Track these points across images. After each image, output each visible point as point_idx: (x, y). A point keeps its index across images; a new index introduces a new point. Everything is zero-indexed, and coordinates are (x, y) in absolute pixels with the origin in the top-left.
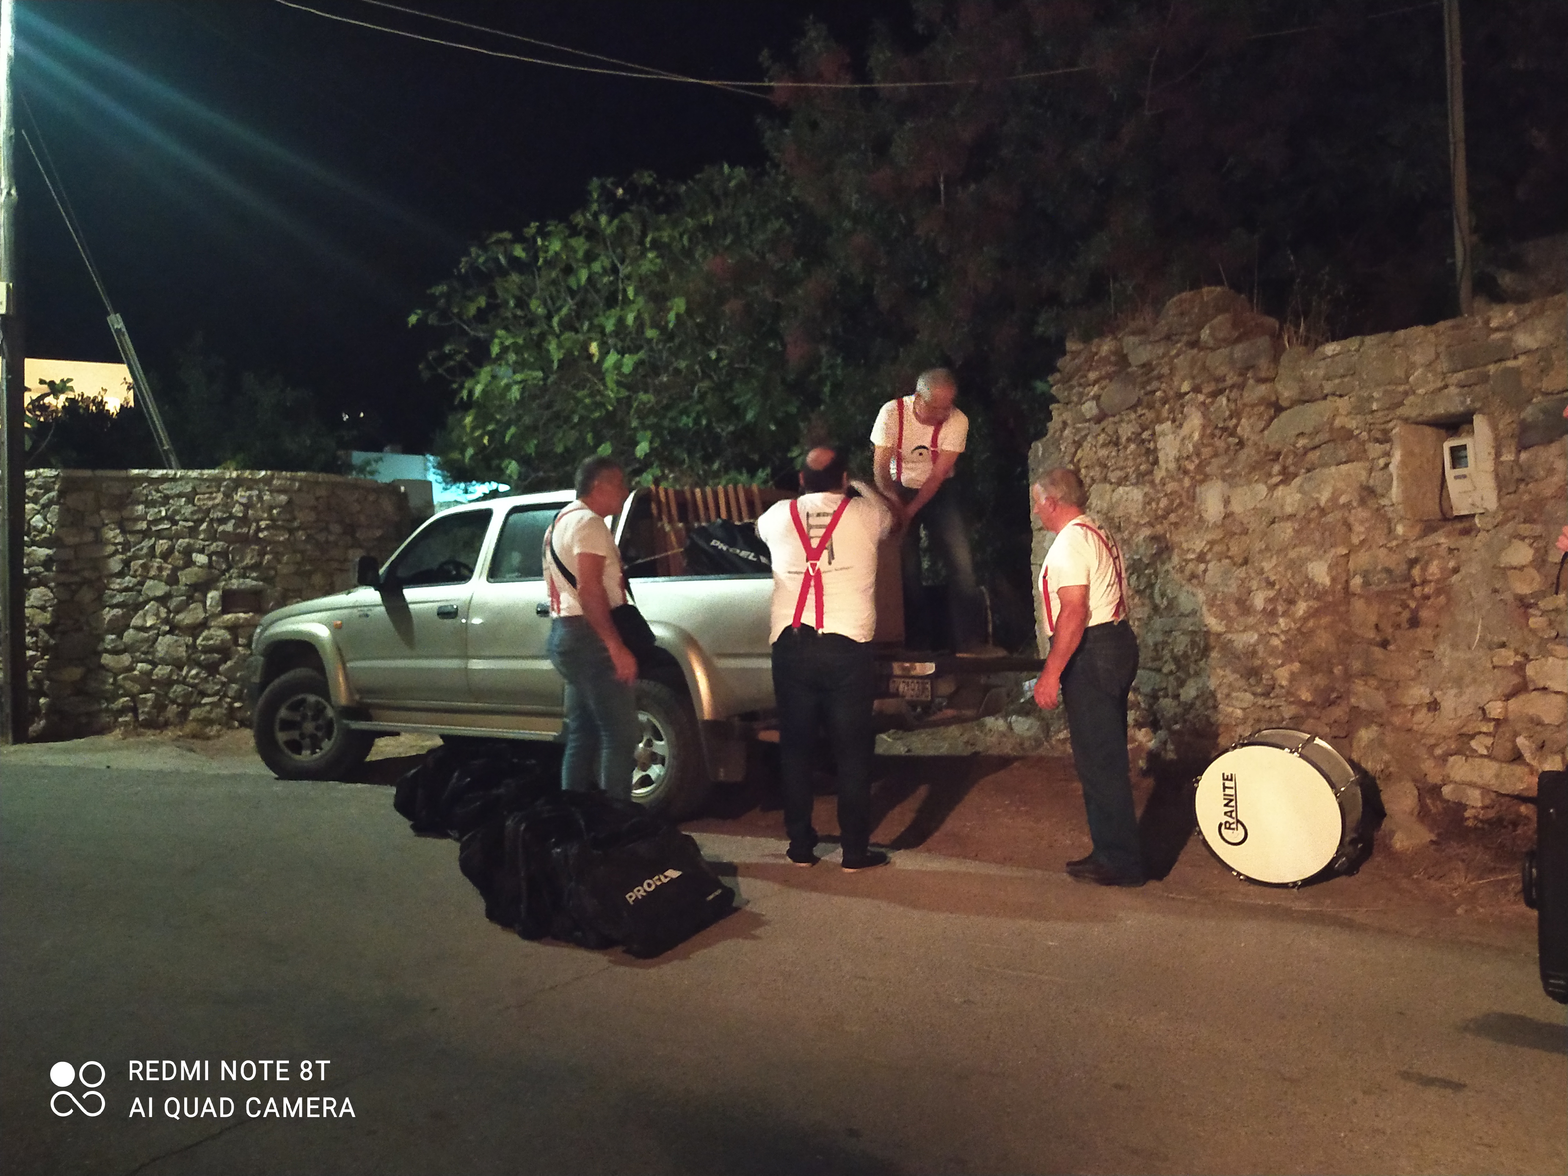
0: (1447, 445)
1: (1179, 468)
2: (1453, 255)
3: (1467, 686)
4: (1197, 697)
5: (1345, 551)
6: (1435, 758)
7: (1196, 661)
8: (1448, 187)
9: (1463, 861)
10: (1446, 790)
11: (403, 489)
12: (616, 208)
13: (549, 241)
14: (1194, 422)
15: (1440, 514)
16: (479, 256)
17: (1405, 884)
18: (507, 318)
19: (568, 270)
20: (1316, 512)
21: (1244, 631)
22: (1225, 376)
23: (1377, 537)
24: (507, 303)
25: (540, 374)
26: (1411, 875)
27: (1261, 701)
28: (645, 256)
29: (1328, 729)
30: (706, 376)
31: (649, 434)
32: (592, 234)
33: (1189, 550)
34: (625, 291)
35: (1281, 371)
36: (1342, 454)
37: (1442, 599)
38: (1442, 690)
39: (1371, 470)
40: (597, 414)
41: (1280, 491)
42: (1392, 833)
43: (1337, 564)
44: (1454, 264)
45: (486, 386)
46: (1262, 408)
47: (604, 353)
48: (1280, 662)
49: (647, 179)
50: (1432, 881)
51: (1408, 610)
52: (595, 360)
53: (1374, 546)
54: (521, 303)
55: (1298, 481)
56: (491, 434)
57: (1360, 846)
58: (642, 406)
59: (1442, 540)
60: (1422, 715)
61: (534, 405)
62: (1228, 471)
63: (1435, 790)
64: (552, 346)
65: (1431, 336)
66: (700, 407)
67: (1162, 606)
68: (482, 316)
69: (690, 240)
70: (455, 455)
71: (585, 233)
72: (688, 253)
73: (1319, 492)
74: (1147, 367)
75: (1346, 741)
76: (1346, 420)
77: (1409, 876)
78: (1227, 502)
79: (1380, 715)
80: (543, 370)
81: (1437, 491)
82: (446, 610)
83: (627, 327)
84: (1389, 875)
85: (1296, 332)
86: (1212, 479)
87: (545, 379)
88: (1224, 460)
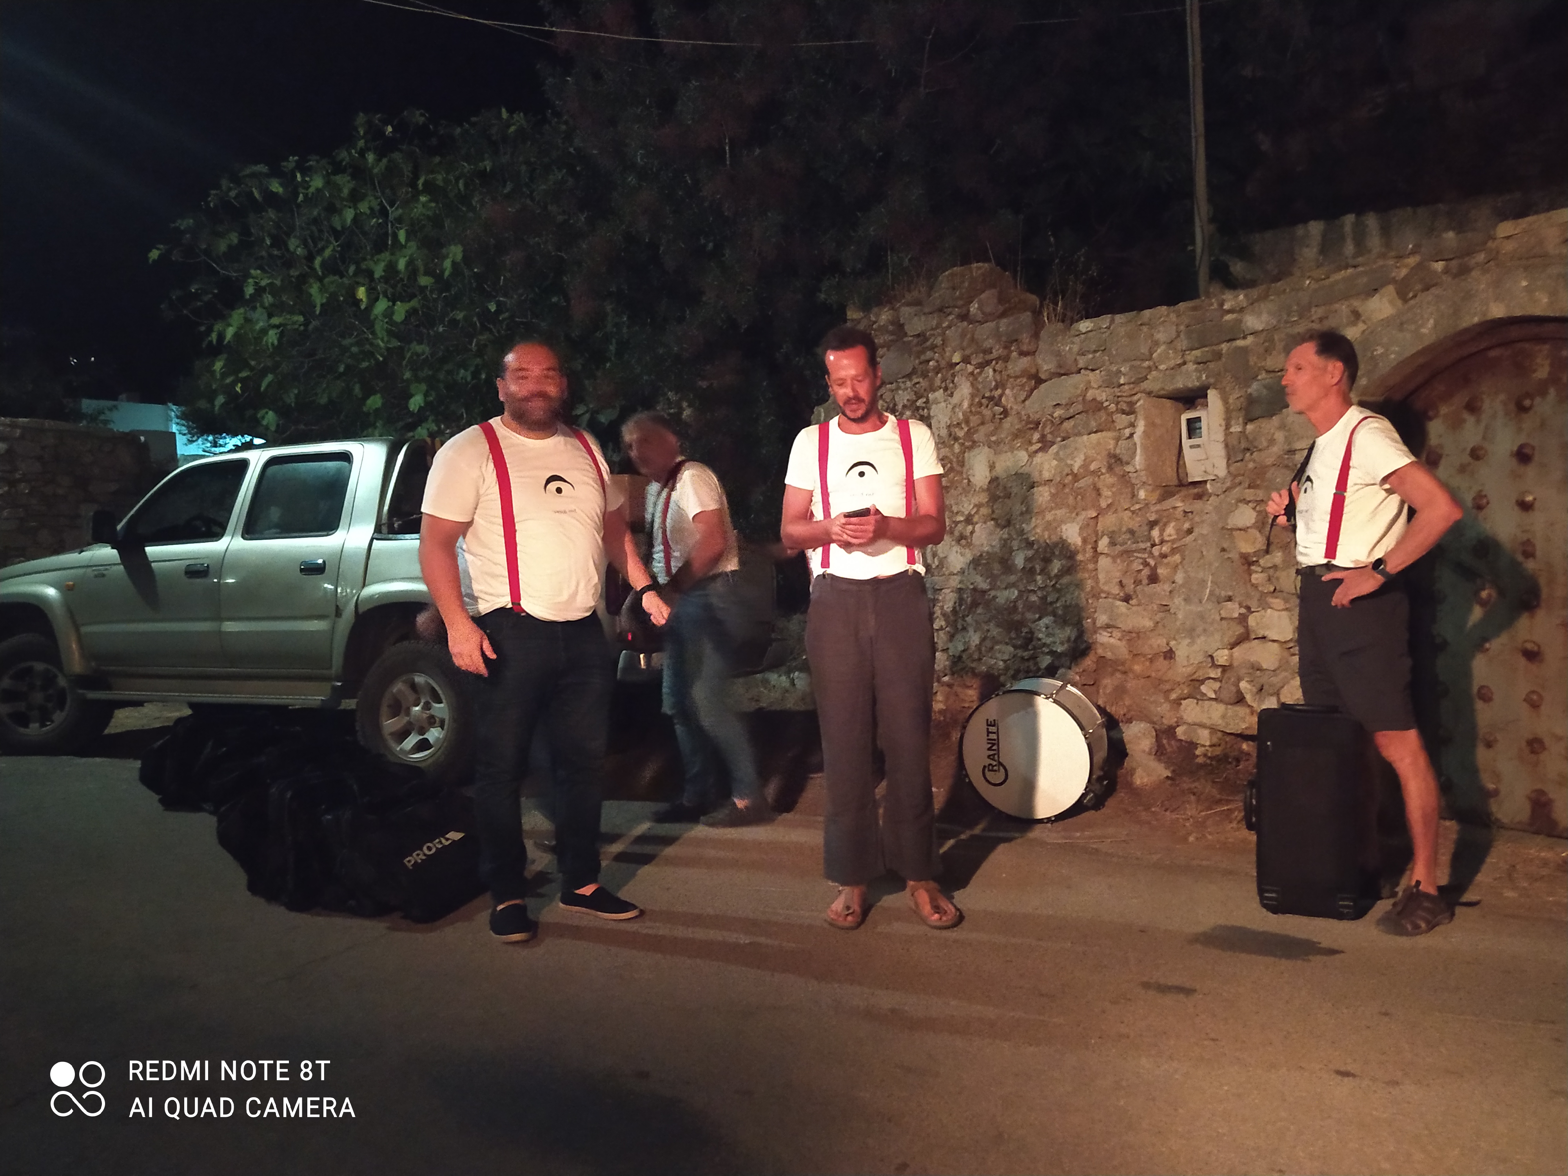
0: (1184, 417)
1: (950, 435)
2: (1193, 242)
3: (1199, 636)
4: (964, 651)
5: (1095, 515)
6: (1170, 701)
7: (964, 617)
8: (1190, 180)
9: (1194, 794)
10: (1180, 731)
11: (142, 438)
12: (385, 147)
13: (310, 177)
14: (964, 390)
15: (1177, 481)
16: (230, 189)
17: (1144, 816)
18: (262, 257)
19: (332, 209)
20: (1070, 477)
21: (1006, 588)
22: (991, 348)
23: (1122, 501)
24: (263, 240)
25: (301, 319)
26: (1149, 808)
27: (1020, 653)
28: (418, 200)
29: (1078, 678)
30: (484, 328)
31: (424, 387)
32: (359, 172)
33: (957, 513)
34: (395, 236)
35: (1042, 345)
36: (1093, 424)
37: (1177, 558)
38: (1176, 640)
39: (1118, 439)
40: (365, 364)
41: (1039, 458)
42: (1132, 772)
43: (1088, 525)
44: (1194, 251)
45: (239, 328)
46: (1025, 380)
47: (373, 299)
48: (1037, 616)
49: (419, 117)
50: (1168, 813)
51: (1148, 567)
52: (363, 307)
53: (1119, 509)
54: (279, 242)
55: (1054, 448)
56: (243, 381)
57: (1105, 783)
58: (415, 358)
59: (1179, 504)
60: (1161, 663)
61: (294, 353)
62: (993, 438)
63: (1170, 731)
64: (314, 290)
65: (1173, 317)
66: (478, 361)
67: (934, 567)
68: (233, 254)
69: (466, 185)
70: (202, 404)
71: (350, 171)
72: (464, 199)
73: (1072, 459)
74: (922, 337)
75: (1094, 688)
76: (1097, 392)
77: (1147, 808)
78: (992, 467)
79: (1123, 664)
80: (302, 313)
81: (1174, 459)
82: (195, 568)
83: (398, 272)
84: (1131, 809)
85: (1054, 310)
86: (980, 446)
87: (306, 324)
88: (990, 427)
